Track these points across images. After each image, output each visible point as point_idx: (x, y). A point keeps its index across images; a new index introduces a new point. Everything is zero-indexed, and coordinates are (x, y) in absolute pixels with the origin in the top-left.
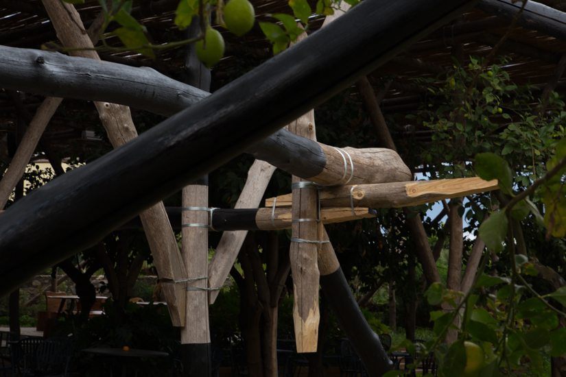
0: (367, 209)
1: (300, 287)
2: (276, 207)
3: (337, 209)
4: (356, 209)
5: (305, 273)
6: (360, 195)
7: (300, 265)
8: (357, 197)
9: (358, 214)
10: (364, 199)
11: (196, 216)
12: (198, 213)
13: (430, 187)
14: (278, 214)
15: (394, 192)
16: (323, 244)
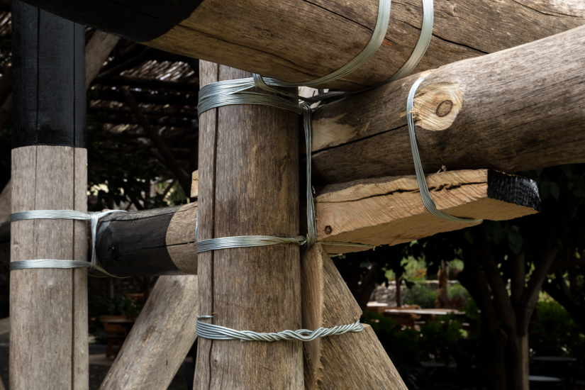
0: (481, 175)
3: (367, 188)
4: (437, 179)
6: (441, 108)
8: (433, 122)
9: (444, 202)
11: (36, 237)
12: (41, 227)
16: (327, 339)
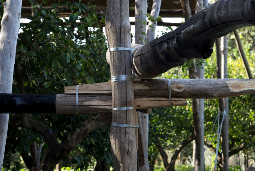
0: (185, 99)
1: (127, 165)
2: (79, 94)
4: (173, 99)
5: (131, 153)
7: (128, 148)
8: (176, 90)
9: (174, 103)
10: (185, 91)
13: (251, 85)
14: (84, 101)
15: (215, 87)
